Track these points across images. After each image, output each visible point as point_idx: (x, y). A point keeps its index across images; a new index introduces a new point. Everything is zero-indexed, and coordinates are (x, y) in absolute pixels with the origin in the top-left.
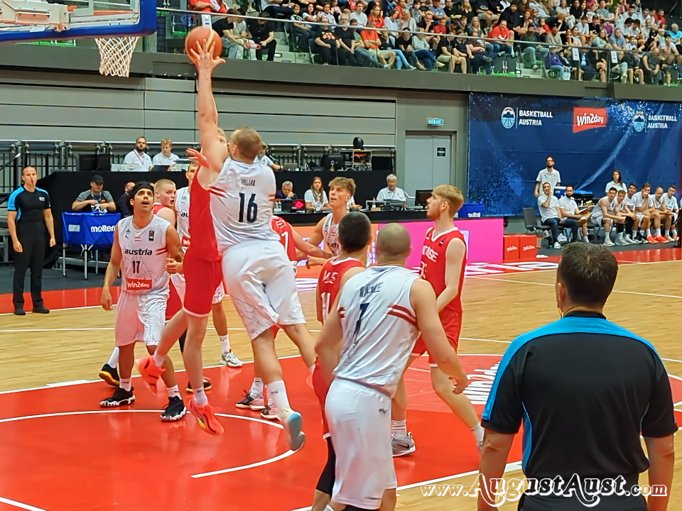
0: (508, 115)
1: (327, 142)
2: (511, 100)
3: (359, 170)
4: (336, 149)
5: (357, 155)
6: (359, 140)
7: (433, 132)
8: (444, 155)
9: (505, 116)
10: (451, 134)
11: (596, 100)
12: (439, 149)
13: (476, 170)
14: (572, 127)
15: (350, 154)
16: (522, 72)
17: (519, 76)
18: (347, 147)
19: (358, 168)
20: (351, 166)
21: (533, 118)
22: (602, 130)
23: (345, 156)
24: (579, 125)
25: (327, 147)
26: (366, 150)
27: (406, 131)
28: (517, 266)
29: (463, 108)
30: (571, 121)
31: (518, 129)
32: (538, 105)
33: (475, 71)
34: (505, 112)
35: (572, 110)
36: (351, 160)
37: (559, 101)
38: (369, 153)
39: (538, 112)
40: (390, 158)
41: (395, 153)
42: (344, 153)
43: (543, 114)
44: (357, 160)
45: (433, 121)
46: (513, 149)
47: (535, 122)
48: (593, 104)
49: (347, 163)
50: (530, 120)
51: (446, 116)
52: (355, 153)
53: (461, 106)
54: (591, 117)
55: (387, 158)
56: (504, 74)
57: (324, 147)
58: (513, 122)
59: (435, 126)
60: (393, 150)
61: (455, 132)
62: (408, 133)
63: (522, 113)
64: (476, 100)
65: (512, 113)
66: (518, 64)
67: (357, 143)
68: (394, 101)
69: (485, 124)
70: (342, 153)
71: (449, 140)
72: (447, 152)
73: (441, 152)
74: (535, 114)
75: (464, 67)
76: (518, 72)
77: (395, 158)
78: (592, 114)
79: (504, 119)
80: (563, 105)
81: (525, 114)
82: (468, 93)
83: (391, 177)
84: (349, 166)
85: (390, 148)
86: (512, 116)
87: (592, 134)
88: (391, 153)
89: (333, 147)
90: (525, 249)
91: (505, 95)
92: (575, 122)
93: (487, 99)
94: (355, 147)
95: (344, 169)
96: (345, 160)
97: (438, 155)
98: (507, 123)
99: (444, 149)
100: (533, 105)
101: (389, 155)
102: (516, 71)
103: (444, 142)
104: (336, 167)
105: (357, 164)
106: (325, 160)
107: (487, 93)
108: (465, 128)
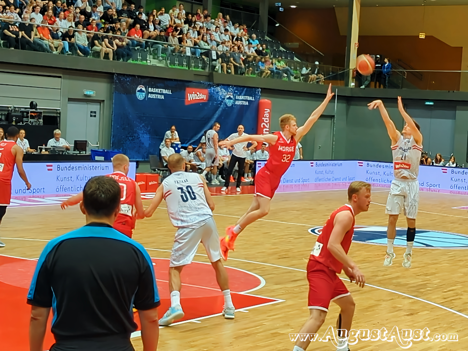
0: (141, 91)
1: (11, 104)
2: (143, 81)
3: (34, 124)
4: (17, 109)
5: (33, 114)
6: (34, 103)
7: (87, 100)
8: (95, 116)
9: (138, 91)
10: (100, 102)
11: (201, 83)
12: (91, 112)
13: (118, 128)
14: (184, 102)
15: (28, 113)
16: (151, 61)
17: (149, 64)
18: (26, 108)
19: (32, 123)
20: (28, 122)
21: (158, 93)
22: (204, 104)
23: (23, 114)
24: (189, 100)
25: (10, 107)
26: (39, 111)
27: (69, 99)
28: (144, 195)
29: (109, 85)
30: (184, 97)
31: (147, 100)
32: (162, 85)
33: (118, 59)
34: (139, 89)
35: (185, 90)
36: (27, 117)
37: (176, 83)
38: (41, 113)
39: (162, 90)
40: (57, 117)
41: (60, 113)
42: (23, 112)
43: (165, 91)
44: (32, 117)
45: (88, 93)
46: (144, 114)
47: (159, 97)
48: (199, 86)
49: (25, 119)
50: (156, 95)
51: (96, 89)
52: (31, 112)
53: (108, 83)
54: (198, 95)
55: (54, 117)
56: (139, 62)
57: (8, 107)
58: (144, 96)
59: (89, 96)
60: (58, 111)
61: (103, 101)
62: (70, 100)
63: (150, 90)
64: (119, 80)
65: (144, 89)
66: (148, 56)
67: (33, 105)
68: (60, 77)
69: (124, 96)
70: (21, 112)
71: (99, 106)
72: (98, 115)
73: (93, 114)
74: (159, 91)
75: (111, 56)
76: (148, 61)
77: (60, 117)
78: (198, 93)
79: (138, 94)
80: (179, 85)
81: (152, 91)
82: (113, 74)
83: (57, 131)
84: (26, 122)
85: (57, 110)
86: (144, 92)
87: (198, 106)
88: (57, 113)
89: (15, 108)
90: (150, 184)
91: (139, 76)
92: (186, 97)
93: (126, 79)
94: (31, 108)
95: (23, 123)
96: (23, 117)
97: (91, 116)
98: (140, 96)
99: (95, 112)
100: (159, 85)
101: (55, 115)
102: (147, 60)
103: (95, 107)
104: (17, 122)
105: (32, 120)
106: (9, 117)
107: (127, 75)
108: (111, 99)
